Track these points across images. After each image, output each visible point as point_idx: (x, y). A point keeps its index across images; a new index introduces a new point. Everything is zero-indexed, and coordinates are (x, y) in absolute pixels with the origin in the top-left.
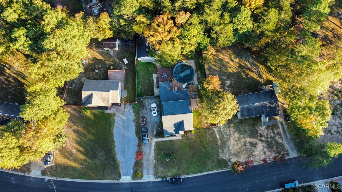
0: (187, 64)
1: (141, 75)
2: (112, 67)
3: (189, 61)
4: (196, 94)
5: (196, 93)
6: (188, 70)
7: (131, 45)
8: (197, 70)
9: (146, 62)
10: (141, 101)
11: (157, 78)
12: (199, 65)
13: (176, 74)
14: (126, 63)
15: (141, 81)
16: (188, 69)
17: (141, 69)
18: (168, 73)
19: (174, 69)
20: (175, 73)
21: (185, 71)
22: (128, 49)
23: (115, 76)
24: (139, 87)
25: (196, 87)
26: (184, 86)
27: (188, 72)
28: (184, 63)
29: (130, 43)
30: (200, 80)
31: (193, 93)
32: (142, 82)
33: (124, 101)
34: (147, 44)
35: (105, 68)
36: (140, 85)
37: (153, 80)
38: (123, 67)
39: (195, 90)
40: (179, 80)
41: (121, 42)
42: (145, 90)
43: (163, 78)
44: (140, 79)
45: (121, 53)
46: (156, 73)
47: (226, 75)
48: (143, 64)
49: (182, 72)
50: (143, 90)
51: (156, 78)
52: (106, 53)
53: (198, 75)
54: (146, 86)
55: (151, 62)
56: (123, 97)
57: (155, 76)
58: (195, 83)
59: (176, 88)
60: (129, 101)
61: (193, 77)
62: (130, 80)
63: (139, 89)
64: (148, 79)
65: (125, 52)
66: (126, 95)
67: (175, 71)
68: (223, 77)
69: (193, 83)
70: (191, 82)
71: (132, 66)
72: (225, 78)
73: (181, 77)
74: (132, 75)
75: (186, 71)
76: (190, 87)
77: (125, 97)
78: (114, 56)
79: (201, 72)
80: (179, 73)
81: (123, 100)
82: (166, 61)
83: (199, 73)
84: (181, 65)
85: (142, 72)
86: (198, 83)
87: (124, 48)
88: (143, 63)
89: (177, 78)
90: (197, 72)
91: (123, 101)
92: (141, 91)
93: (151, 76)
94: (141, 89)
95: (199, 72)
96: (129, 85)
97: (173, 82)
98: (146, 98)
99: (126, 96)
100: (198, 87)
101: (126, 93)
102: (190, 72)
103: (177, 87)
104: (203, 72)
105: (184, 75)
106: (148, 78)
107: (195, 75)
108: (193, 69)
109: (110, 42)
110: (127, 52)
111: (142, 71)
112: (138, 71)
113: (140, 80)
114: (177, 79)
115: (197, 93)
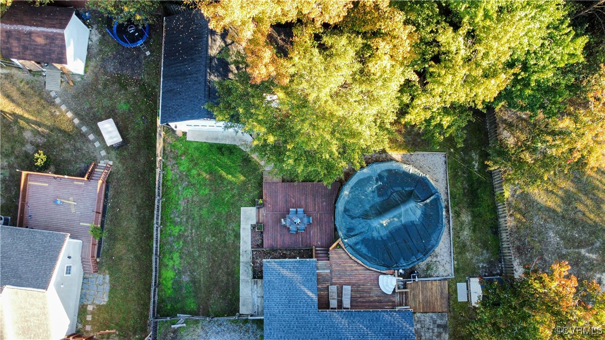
0: (411, 170)
1: (182, 205)
2: (41, 158)
3: (420, 156)
4: (439, 326)
5: (439, 322)
6: (412, 205)
7: (148, 53)
8: (455, 204)
9: (211, 145)
10: (175, 331)
11: (258, 229)
12: (470, 178)
13: (353, 218)
14: (109, 142)
15: (179, 237)
16: (417, 199)
17: (184, 177)
18: (311, 209)
19: (346, 192)
20: (346, 210)
21: (396, 205)
22: (129, 72)
23: (55, 201)
24: (171, 263)
25: (442, 293)
26: (388, 283)
27: (412, 212)
28: (393, 165)
29: (141, 42)
30: (468, 255)
31: (427, 318)
32: (185, 242)
33: (92, 323)
34: (213, 52)
35: (17, 157)
36: (176, 256)
37: (237, 236)
38: (103, 158)
39: (441, 305)
40: (364, 250)
41: (103, 35)
42: (194, 281)
43: (285, 231)
44: (175, 224)
45: (99, 93)
46: (253, 203)
47: (598, 244)
48: (197, 154)
49: (382, 210)
50: (186, 278)
51: (253, 227)
52: (27, 83)
53: (462, 229)
54: (203, 260)
55: (235, 147)
56: (90, 308)
57: (249, 216)
58: (441, 269)
59: (347, 290)
60: (120, 327)
61: (437, 242)
62: (130, 226)
63: (169, 274)
64: (216, 230)
65: (116, 86)
66: (106, 299)
67: (348, 202)
68: (583, 251)
69: (429, 267)
70: (423, 265)
71: (142, 161)
72: (594, 256)
73: (375, 234)
74: (139, 201)
75: (402, 209)
76: (413, 289)
77: (100, 308)
78: (64, 102)
79: (474, 217)
80: (366, 216)
81: (89, 318)
82: (311, 157)
83: (462, 223)
84: (380, 177)
85: (188, 193)
86: (457, 271)
87: (110, 68)
88: (197, 149)
89: (353, 240)
90: (457, 214)
91: (87, 322)
92: (177, 283)
93: (229, 215)
94: (179, 273)
95: (466, 218)
96: (120, 248)
97: (333, 255)
98: (197, 322)
99: (104, 300)
100: (453, 292)
101: (107, 287)
102: (425, 214)
103: (352, 285)
104: (488, 216)
105: (391, 227)
106: (217, 227)
107: (445, 229)
108: (437, 200)
109: (33, 29)
110: (123, 86)
111: (191, 185)
112: (169, 183)
113: (176, 230)
114: (356, 244)
115: (444, 321)
